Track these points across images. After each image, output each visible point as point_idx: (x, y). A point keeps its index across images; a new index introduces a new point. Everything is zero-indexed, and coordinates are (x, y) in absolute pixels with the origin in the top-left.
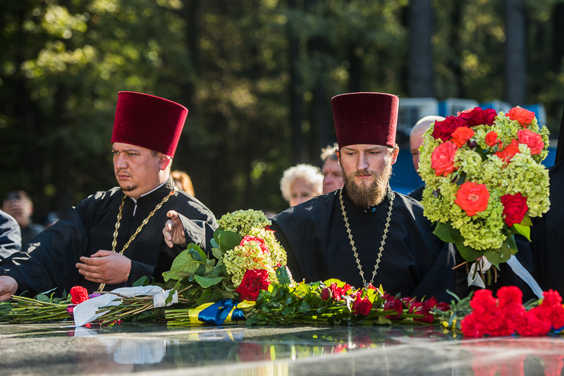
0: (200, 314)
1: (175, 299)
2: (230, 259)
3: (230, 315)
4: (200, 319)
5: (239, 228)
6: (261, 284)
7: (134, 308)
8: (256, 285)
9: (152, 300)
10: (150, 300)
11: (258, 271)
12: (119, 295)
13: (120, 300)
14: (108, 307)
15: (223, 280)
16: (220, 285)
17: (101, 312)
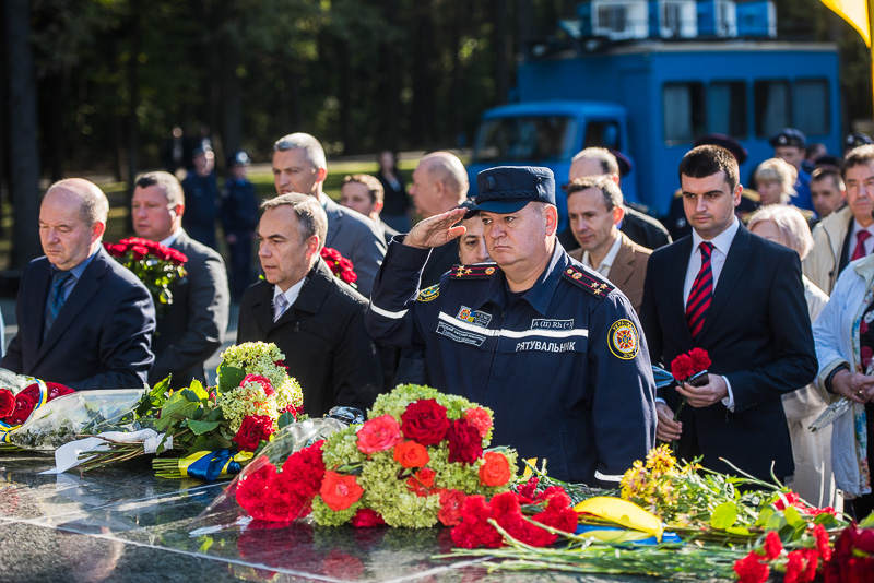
0: (190, 467)
1: (169, 444)
2: (227, 402)
3: (226, 467)
4: (189, 473)
5: (245, 364)
6: (263, 431)
7: (122, 453)
8: (256, 434)
9: (142, 445)
10: (140, 446)
11: (259, 418)
12: (104, 439)
13: (105, 444)
14: (92, 453)
15: (220, 425)
16: (217, 430)
17: (83, 457)
